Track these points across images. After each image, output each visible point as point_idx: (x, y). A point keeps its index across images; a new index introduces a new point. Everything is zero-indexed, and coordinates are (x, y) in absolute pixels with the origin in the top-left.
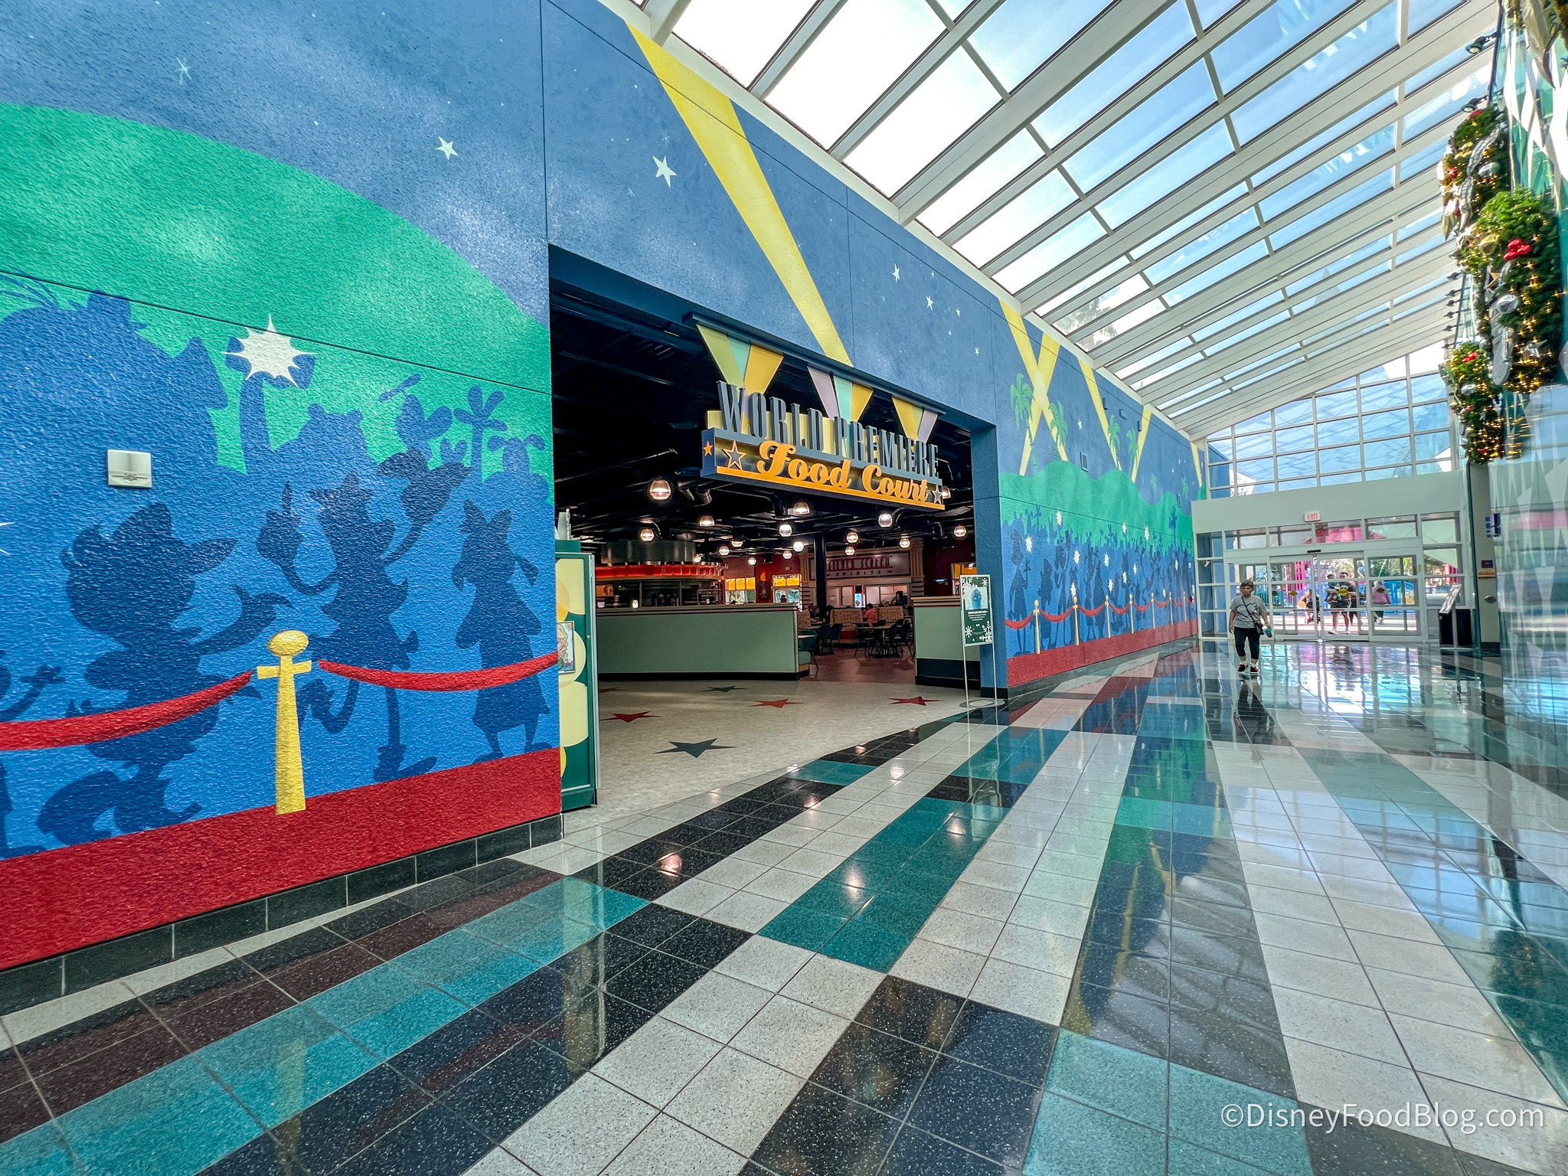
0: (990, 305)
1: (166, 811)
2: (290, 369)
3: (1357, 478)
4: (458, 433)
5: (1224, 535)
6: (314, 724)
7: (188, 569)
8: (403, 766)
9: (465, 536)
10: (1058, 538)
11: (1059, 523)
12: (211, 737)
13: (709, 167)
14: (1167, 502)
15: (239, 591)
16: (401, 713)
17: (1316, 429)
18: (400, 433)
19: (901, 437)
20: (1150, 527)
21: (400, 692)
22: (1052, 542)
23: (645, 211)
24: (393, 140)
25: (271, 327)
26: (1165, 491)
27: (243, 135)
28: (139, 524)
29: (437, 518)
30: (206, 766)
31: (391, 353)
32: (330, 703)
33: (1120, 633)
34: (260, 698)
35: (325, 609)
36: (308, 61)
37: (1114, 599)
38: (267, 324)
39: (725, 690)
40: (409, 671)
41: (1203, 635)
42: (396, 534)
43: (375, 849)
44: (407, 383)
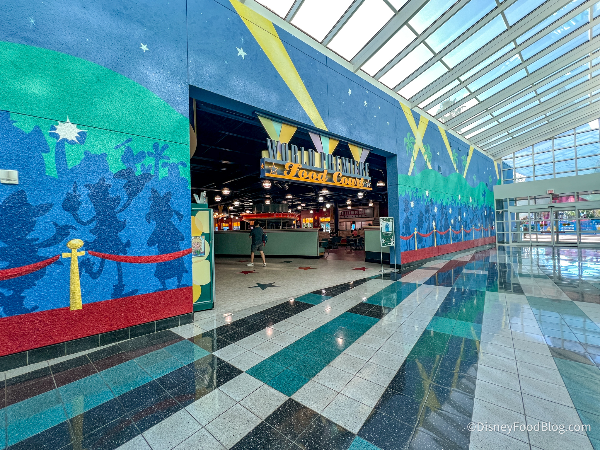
0: (396, 105)
1: (24, 308)
2: (77, 137)
3: (574, 174)
4: (149, 161)
5: (508, 200)
6: (86, 276)
7: (33, 215)
8: (124, 293)
9: (152, 202)
10: (427, 201)
11: (427, 195)
12: (43, 280)
13: (262, 51)
14: (481, 186)
15: (55, 224)
16: (123, 272)
17: (554, 153)
18: (123, 161)
19: (352, 160)
20: (472, 197)
21: (123, 264)
22: (424, 203)
23: (232, 70)
24: (120, 45)
25: (68, 121)
26: (480, 181)
27: (57, 46)
28: (13, 198)
29: (139, 195)
30: (41, 291)
31: (120, 130)
32: (93, 268)
33: (456, 242)
34: (63, 265)
35: (91, 231)
36: (84, 15)
37: (454, 227)
38: (67, 120)
39: (288, 262)
40: (127, 255)
41: (498, 242)
42: (121, 201)
43: (112, 325)
44: (126, 142)
